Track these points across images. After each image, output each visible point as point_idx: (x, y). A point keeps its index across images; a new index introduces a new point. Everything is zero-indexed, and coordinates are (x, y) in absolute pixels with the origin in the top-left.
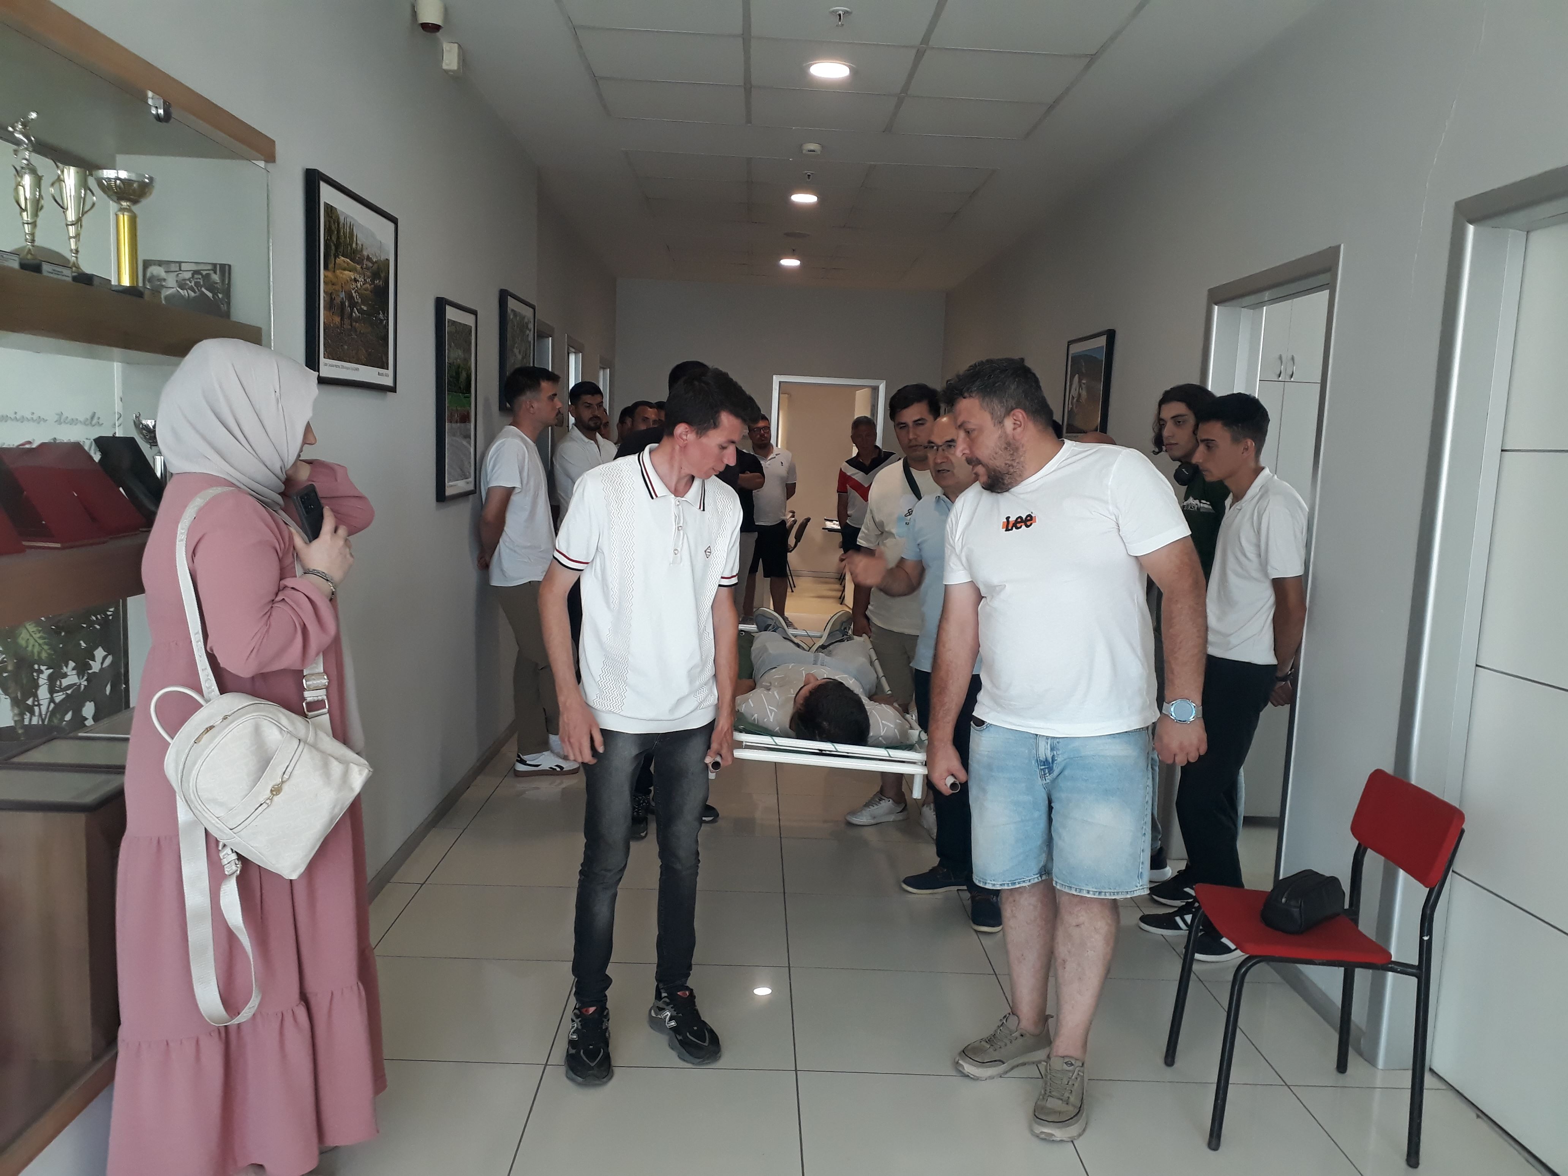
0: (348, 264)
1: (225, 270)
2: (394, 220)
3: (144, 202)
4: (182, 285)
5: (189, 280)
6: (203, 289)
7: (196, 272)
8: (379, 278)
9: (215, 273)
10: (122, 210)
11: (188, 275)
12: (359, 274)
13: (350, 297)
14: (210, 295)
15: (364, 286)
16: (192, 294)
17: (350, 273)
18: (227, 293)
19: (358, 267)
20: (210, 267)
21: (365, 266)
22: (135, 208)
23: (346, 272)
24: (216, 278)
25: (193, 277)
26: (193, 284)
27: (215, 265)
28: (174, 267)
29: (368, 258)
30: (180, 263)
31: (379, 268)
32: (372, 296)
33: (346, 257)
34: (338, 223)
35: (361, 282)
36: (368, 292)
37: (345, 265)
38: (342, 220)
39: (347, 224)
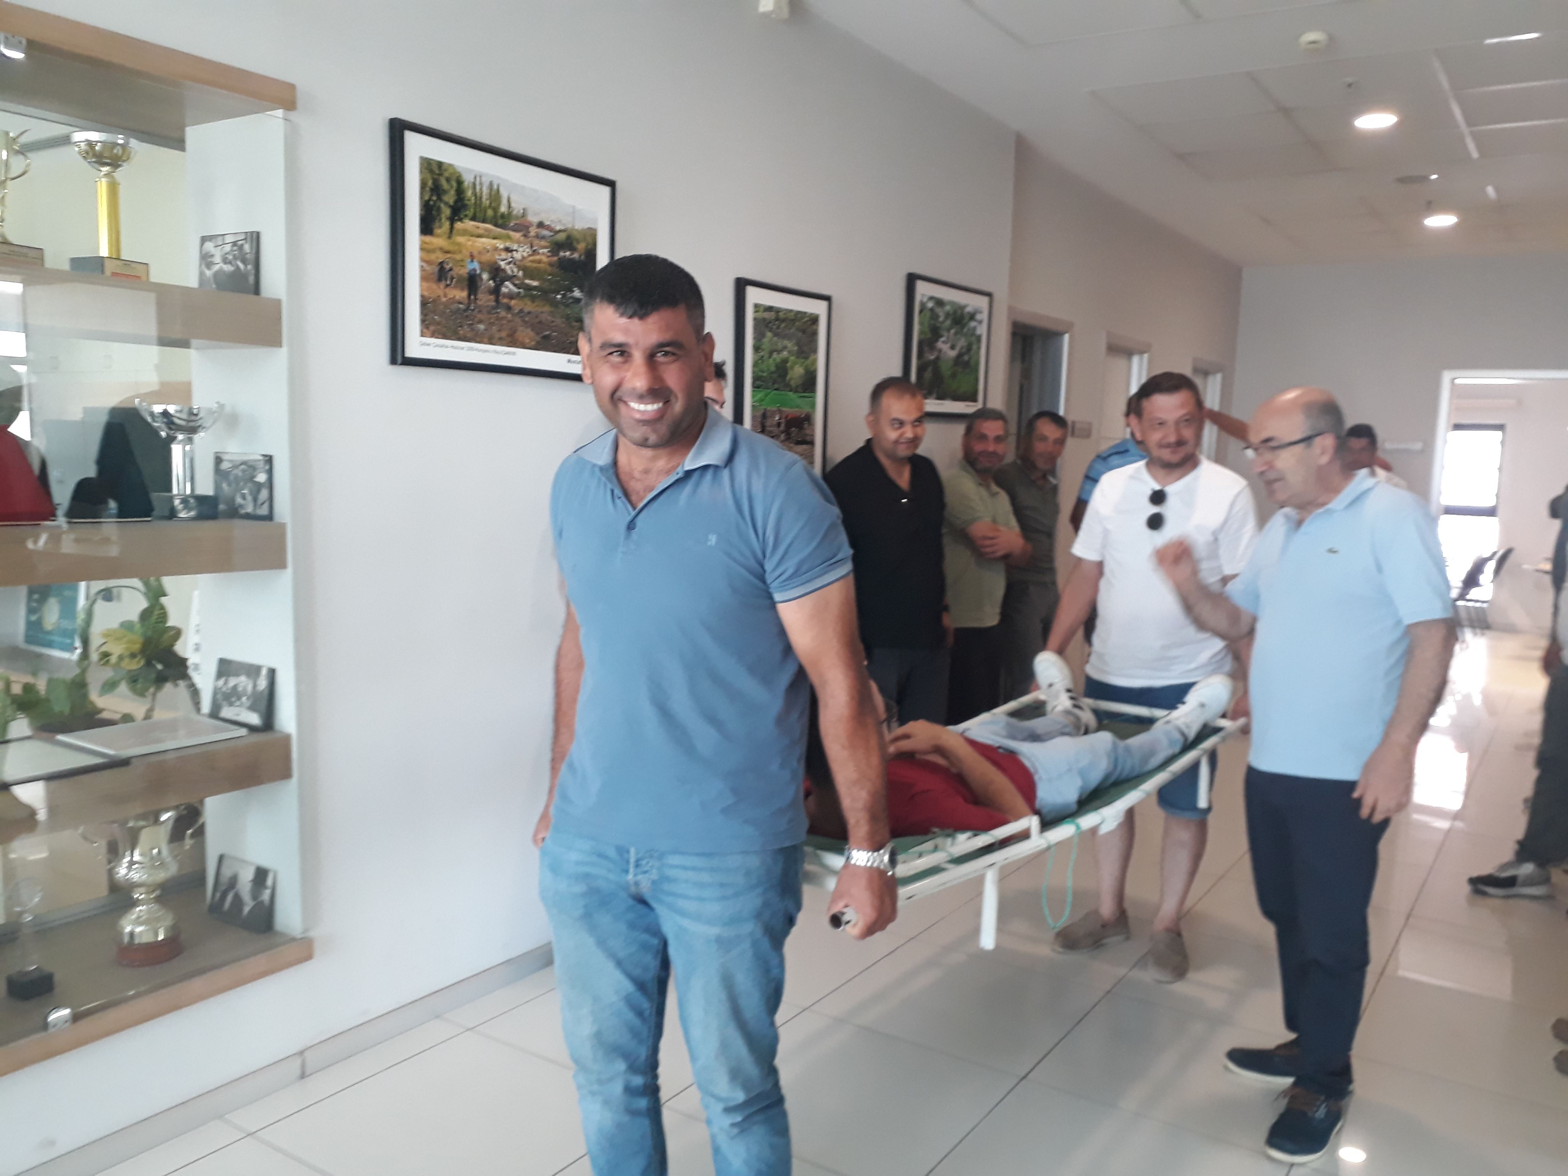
0: (486, 230)
4: (225, 259)
5: (229, 253)
6: (238, 262)
7: (234, 244)
8: (573, 249)
11: (229, 248)
12: (518, 242)
14: (242, 267)
15: (531, 258)
16: (231, 268)
17: (495, 241)
19: (517, 235)
21: (532, 234)
23: (484, 240)
25: (232, 249)
26: (232, 257)
31: (569, 237)
32: (556, 270)
33: (484, 221)
34: (460, 182)
35: (522, 252)
36: (542, 265)
37: (481, 232)
38: (468, 179)
39: (481, 184)
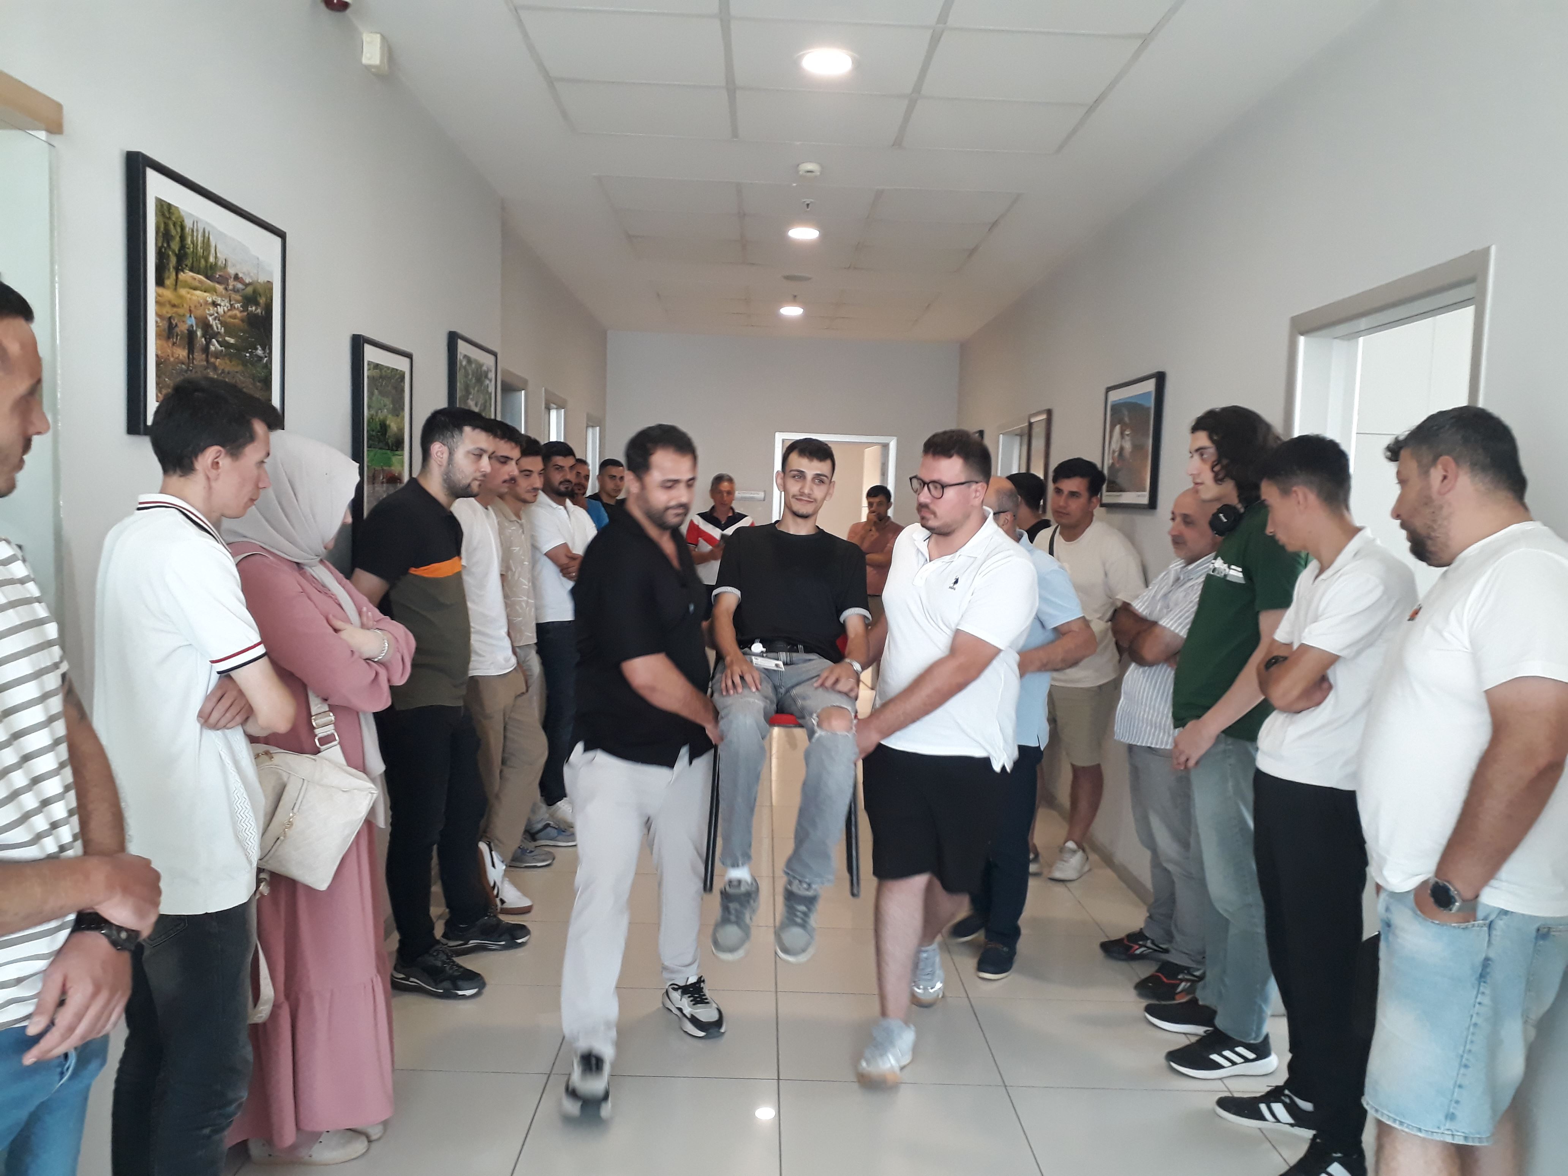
0: (200, 281)
2: (281, 235)
8: (257, 304)
12: (221, 297)
15: (231, 314)
19: (219, 288)
21: (230, 286)
23: (198, 293)
29: (236, 277)
31: (256, 291)
32: (245, 326)
33: (198, 273)
34: (183, 228)
35: (224, 307)
36: (236, 321)
37: (196, 284)
38: (188, 224)
39: (197, 230)
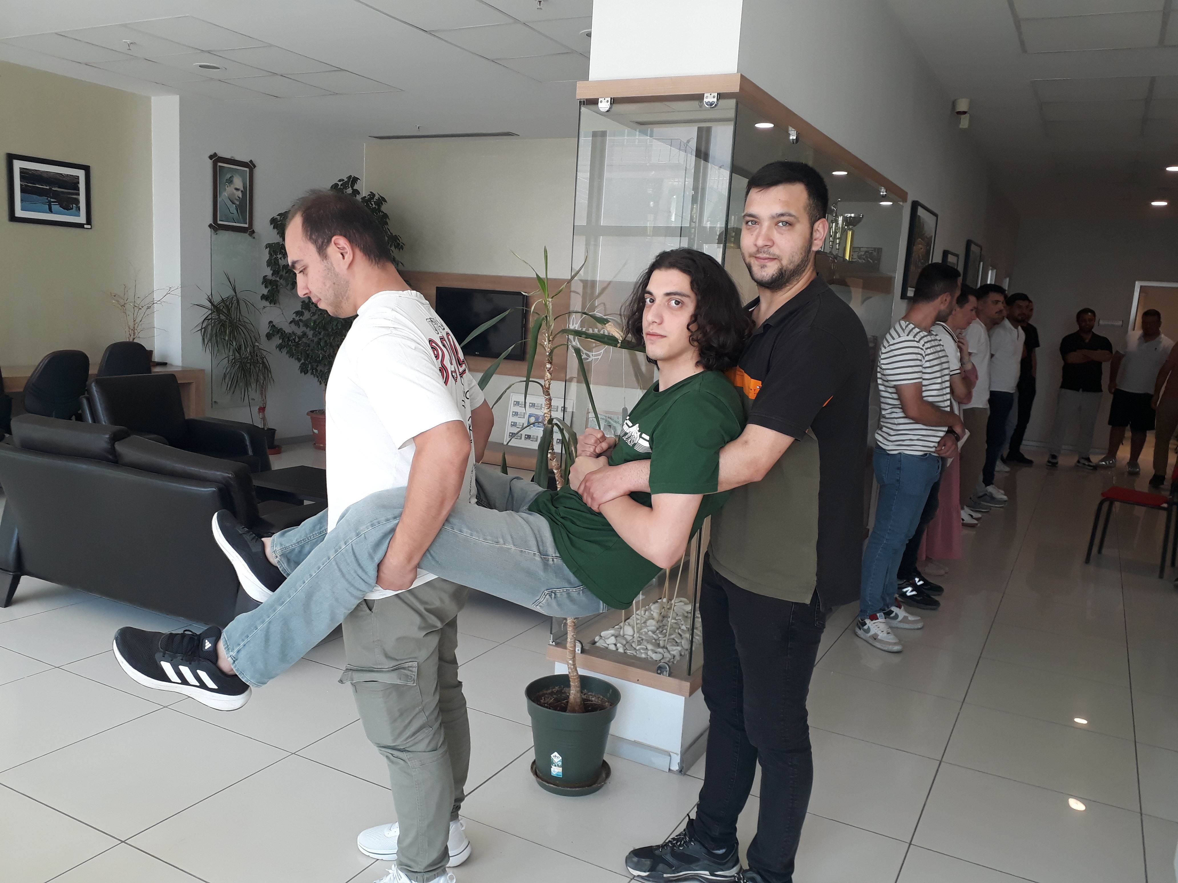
1: (879, 250)
2: (936, 215)
3: (859, 225)
4: (860, 257)
5: (863, 255)
6: (869, 259)
7: (866, 252)
9: (875, 252)
10: (850, 229)
11: (863, 253)
12: (923, 245)
13: (919, 256)
14: (871, 261)
16: (864, 261)
18: (879, 259)
19: (923, 242)
20: (873, 249)
21: (925, 241)
22: (854, 228)
24: (875, 254)
25: (865, 254)
26: (864, 257)
27: (875, 249)
28: (857, 250)
29: (927, 237)
30: (860, 248)
33: (920, 238)
